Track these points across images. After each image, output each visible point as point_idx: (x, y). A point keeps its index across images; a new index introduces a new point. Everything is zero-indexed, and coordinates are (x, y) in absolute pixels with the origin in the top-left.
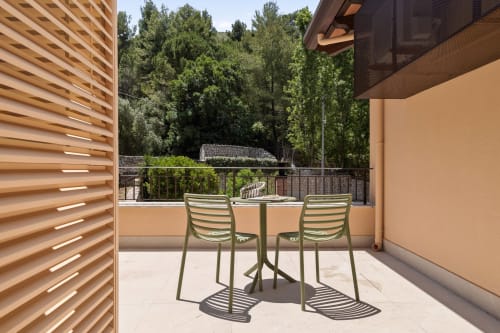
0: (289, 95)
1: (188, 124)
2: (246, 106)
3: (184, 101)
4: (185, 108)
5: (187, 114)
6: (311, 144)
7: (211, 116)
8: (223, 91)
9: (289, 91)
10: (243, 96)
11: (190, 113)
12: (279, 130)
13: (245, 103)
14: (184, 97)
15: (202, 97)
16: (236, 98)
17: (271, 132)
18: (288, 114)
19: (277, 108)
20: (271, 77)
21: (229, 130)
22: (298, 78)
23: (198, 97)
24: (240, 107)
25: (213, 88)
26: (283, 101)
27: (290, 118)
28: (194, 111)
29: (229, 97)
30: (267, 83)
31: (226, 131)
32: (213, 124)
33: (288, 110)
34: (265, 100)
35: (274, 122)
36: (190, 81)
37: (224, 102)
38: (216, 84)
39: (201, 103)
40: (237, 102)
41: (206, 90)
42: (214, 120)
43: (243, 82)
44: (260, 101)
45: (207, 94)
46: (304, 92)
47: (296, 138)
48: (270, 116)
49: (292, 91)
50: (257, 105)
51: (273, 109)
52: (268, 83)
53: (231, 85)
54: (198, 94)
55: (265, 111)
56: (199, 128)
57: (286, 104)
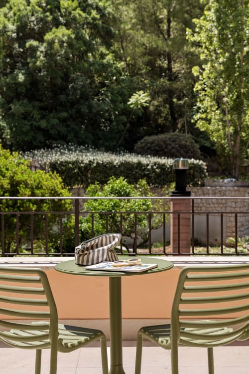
0: (198, 44)
1: (18, 96)
2: (121, 65)
3: (10, 55)
4: (13, 69)
5: (15, 78)
6: (236, 132)
7: (59, 81)
8: (79, 38)
9: (196, 38)
10: (116, 46)
11: (21, 78)
12: (180, 106)
13: (118, 57)
14: (10, 48)
15: (42, 48)
16: (103, 49)
17: (165, 111)
18: (195, 80)
19: (176, 67)
20: (165, 11)
21: (90, 107)
22: (211, 14)
23: (34, 49)
24: (109, 65)
25: (62, 33)
26: (188, 54)
27: (198, 87)
28: (28, 74)
29: (90, 48)
30: (158, 22)
31: (84, 109)
32: (62, 97)
33: (195, 70)
34: (153, 53)
35: (170, 93)
36: (20, 19)
37: (82, 56)
38: (67, 25)
39: (41, 59)
40: (103, 56)
41: (48, 36)
42: (63, 89)
43: (116, 21)
44: (144, 54)
45: (51, 44)
46: (223, 40)
47: (209, 121)
48: (164, 81)
49: (202, 37)
50: (140, 62)
51: (169, 68)
52: (161, 21)
53: (93, 26)
54: (35, 43)
55: (156, 72)
56: (37, 104)
57: (193, 60)
